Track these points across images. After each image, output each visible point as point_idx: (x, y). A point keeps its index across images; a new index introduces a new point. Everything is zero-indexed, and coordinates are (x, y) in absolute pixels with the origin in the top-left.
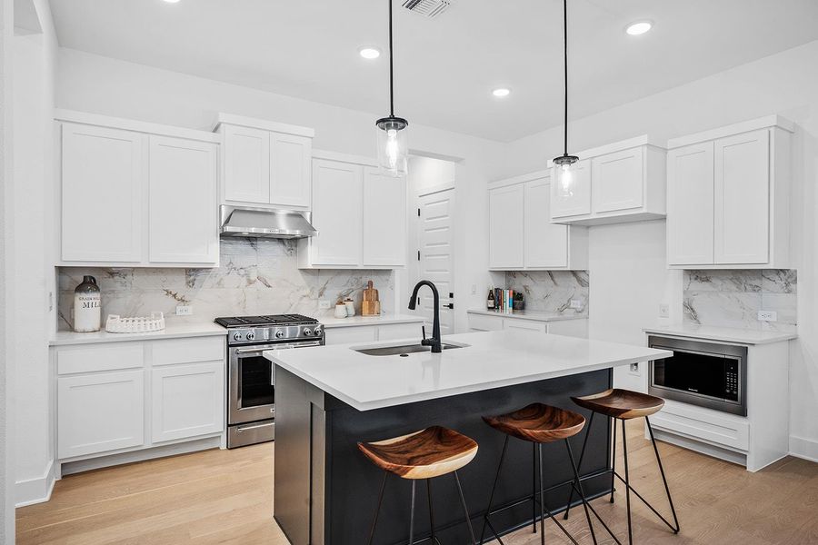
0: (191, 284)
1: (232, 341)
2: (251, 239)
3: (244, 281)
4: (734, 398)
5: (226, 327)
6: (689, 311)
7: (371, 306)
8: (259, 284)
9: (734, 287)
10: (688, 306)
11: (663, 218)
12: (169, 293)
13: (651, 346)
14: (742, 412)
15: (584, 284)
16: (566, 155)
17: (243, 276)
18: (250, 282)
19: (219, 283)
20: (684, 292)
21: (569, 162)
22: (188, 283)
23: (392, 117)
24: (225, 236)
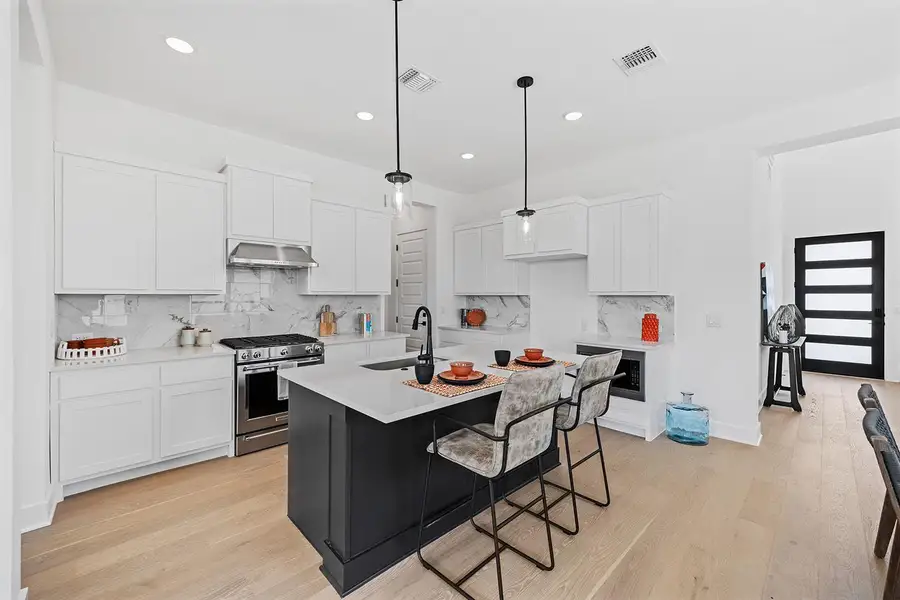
1: (240, 360)
2: (255, 269)
3: (248, 305)
4: (638, 389)
5: (234, 348)
6: (602, 326)
7: (329, 327)
9: (633, 308)
10: (601, 322)
11: (586, 257)
12: (174, 317)
13: (578, 353)
14: (642, 399)
15: (527, 306)
16: (526, 208)
18: (254, 306)
19: (225, 309)
20: (599, 312)
21: (528, 215)
23: (399, 172)
24: (231, 266)
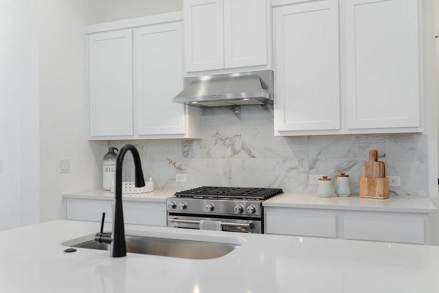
0: (186, 154)
3: (229, 151)
8: (244, 155)
12: (170, 161)
17: (228, 146)
18: (235, 152)
19: (207, 153)
22: (184, 153)
